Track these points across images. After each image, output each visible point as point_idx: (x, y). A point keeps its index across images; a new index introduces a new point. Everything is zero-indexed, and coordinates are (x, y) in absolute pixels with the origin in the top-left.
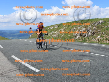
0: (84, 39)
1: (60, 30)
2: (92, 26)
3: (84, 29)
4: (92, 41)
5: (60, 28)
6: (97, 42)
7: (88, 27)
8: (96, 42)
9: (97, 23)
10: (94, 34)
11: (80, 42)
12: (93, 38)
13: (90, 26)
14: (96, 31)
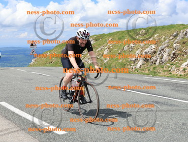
0: (154, 68)
1: (99, 49)
2: (170, 40)
3: (153, 46)
4: (170, 73)
5: (99, 45)
6: (181, 75)
7: (161, 42)
8: (178, 76)
9: (181, 35)
10: (174, 58)
11: (144, 74)
12: (174, 67)
13: (167, 41)
14: (178, 52)
